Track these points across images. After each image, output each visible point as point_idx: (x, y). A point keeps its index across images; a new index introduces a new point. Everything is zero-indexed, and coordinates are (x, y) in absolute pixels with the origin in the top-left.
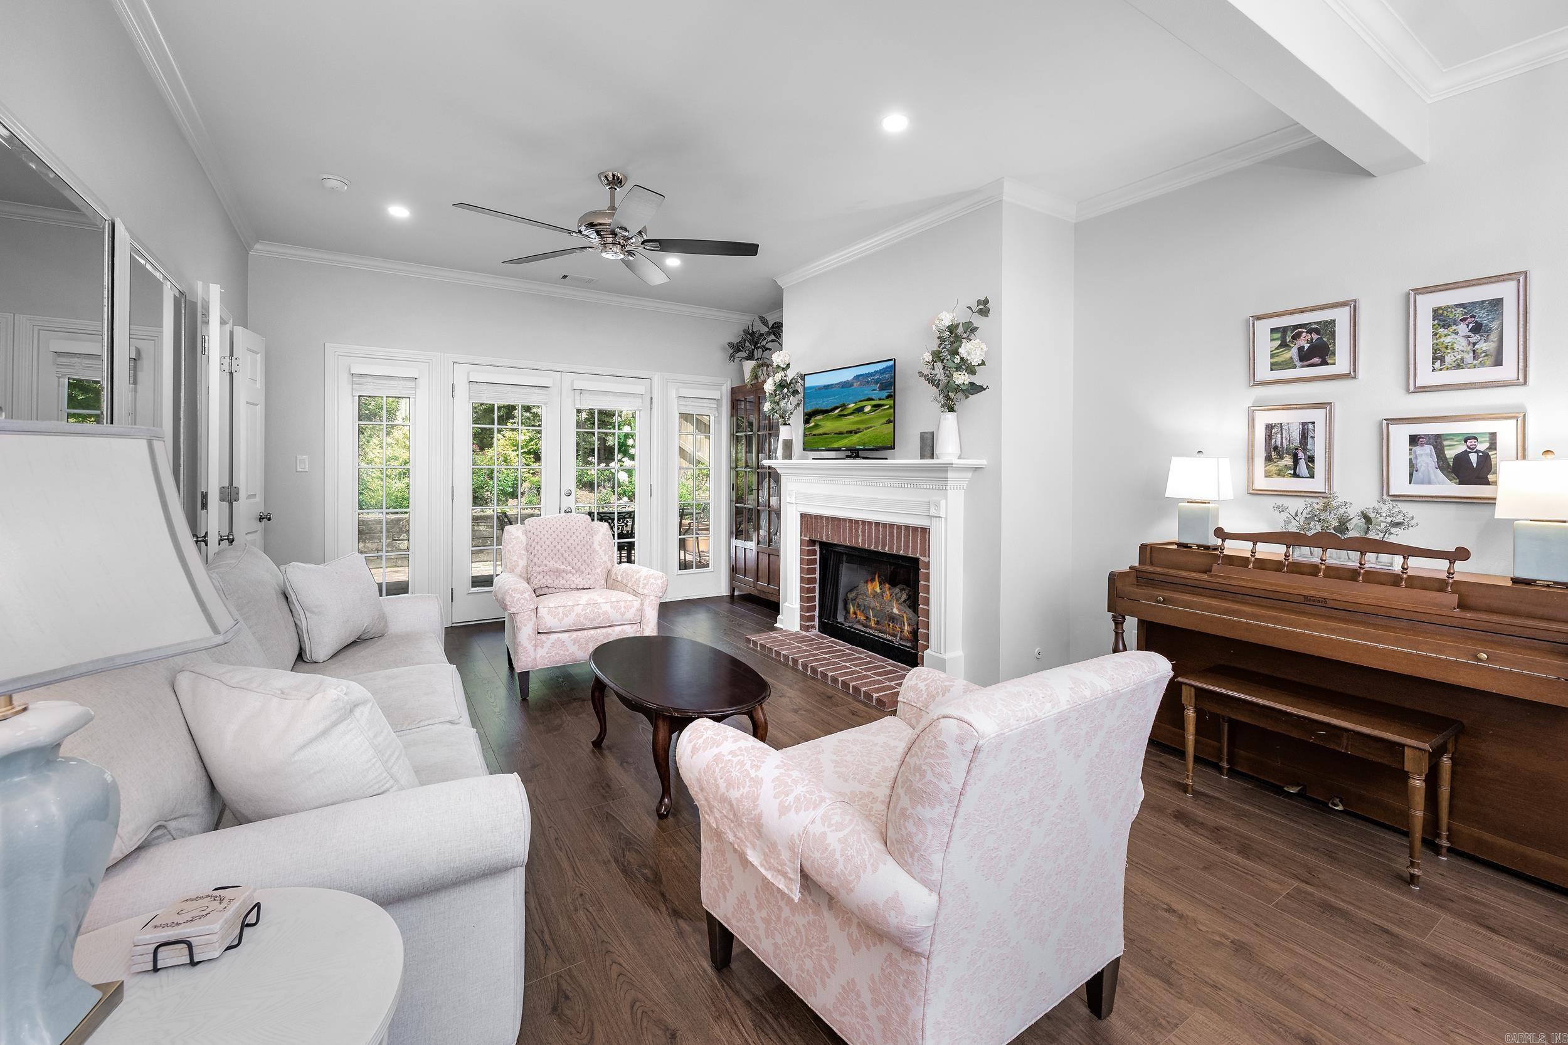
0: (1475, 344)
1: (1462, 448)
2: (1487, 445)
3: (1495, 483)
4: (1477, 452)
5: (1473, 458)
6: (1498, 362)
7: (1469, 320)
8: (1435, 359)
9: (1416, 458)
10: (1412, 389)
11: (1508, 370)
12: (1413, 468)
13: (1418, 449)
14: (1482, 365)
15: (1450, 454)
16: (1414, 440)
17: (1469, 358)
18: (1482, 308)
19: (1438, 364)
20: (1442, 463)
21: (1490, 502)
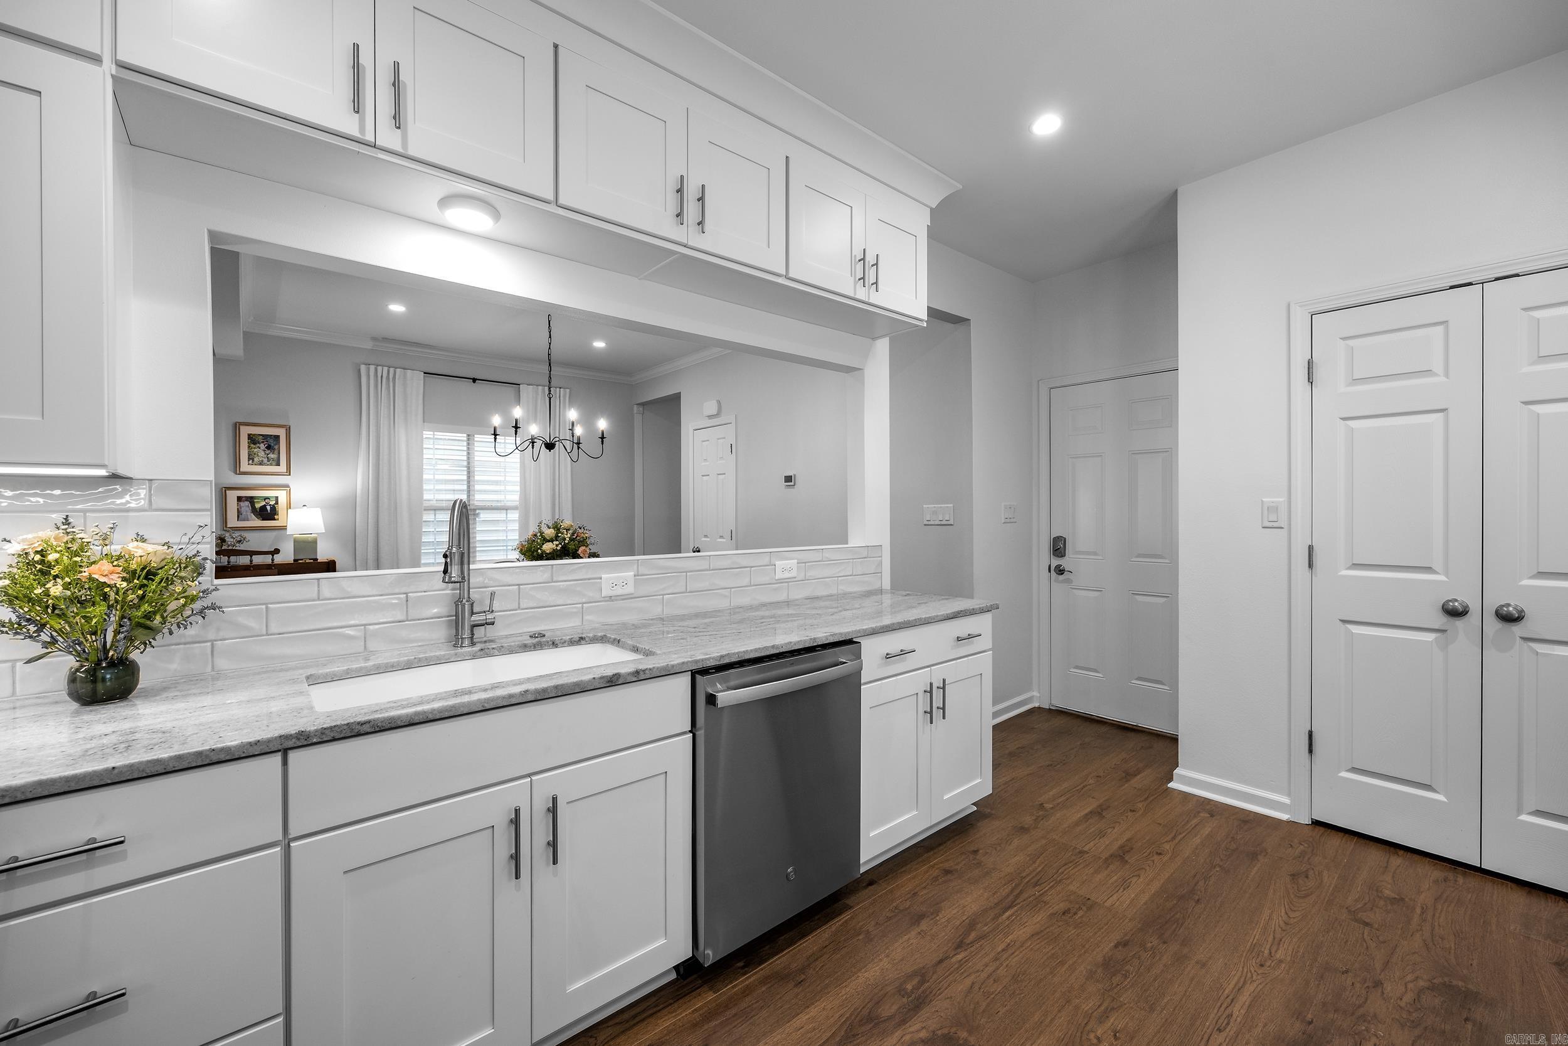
0: (268, 454)
1: (263, 503)
2: (274, 502)
3: (278, 519)
4: (270, 505)
5: (268, 508)
6: (278, 464)
7: (265, 443)
8: (249, 459)
9: (241, 508)
10: (238, 472)
11: (282, 468)
12: (239, 513)
13: (242, 504)
14: (271, 465)
15: (258, 506)
16: (239, 499)
17: (265, 460)
18: (271, 438)
19: (251, 462)
20: (254, 510)
21: (284, 528)
